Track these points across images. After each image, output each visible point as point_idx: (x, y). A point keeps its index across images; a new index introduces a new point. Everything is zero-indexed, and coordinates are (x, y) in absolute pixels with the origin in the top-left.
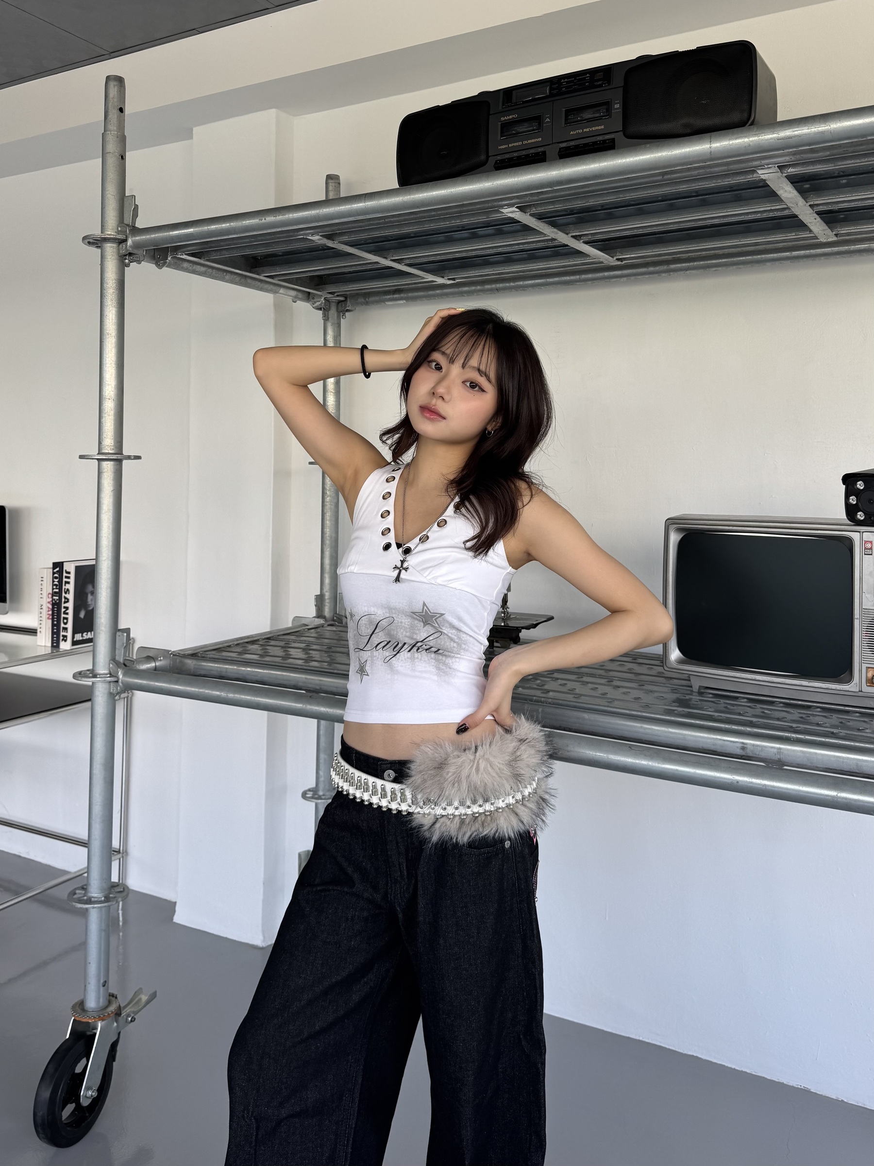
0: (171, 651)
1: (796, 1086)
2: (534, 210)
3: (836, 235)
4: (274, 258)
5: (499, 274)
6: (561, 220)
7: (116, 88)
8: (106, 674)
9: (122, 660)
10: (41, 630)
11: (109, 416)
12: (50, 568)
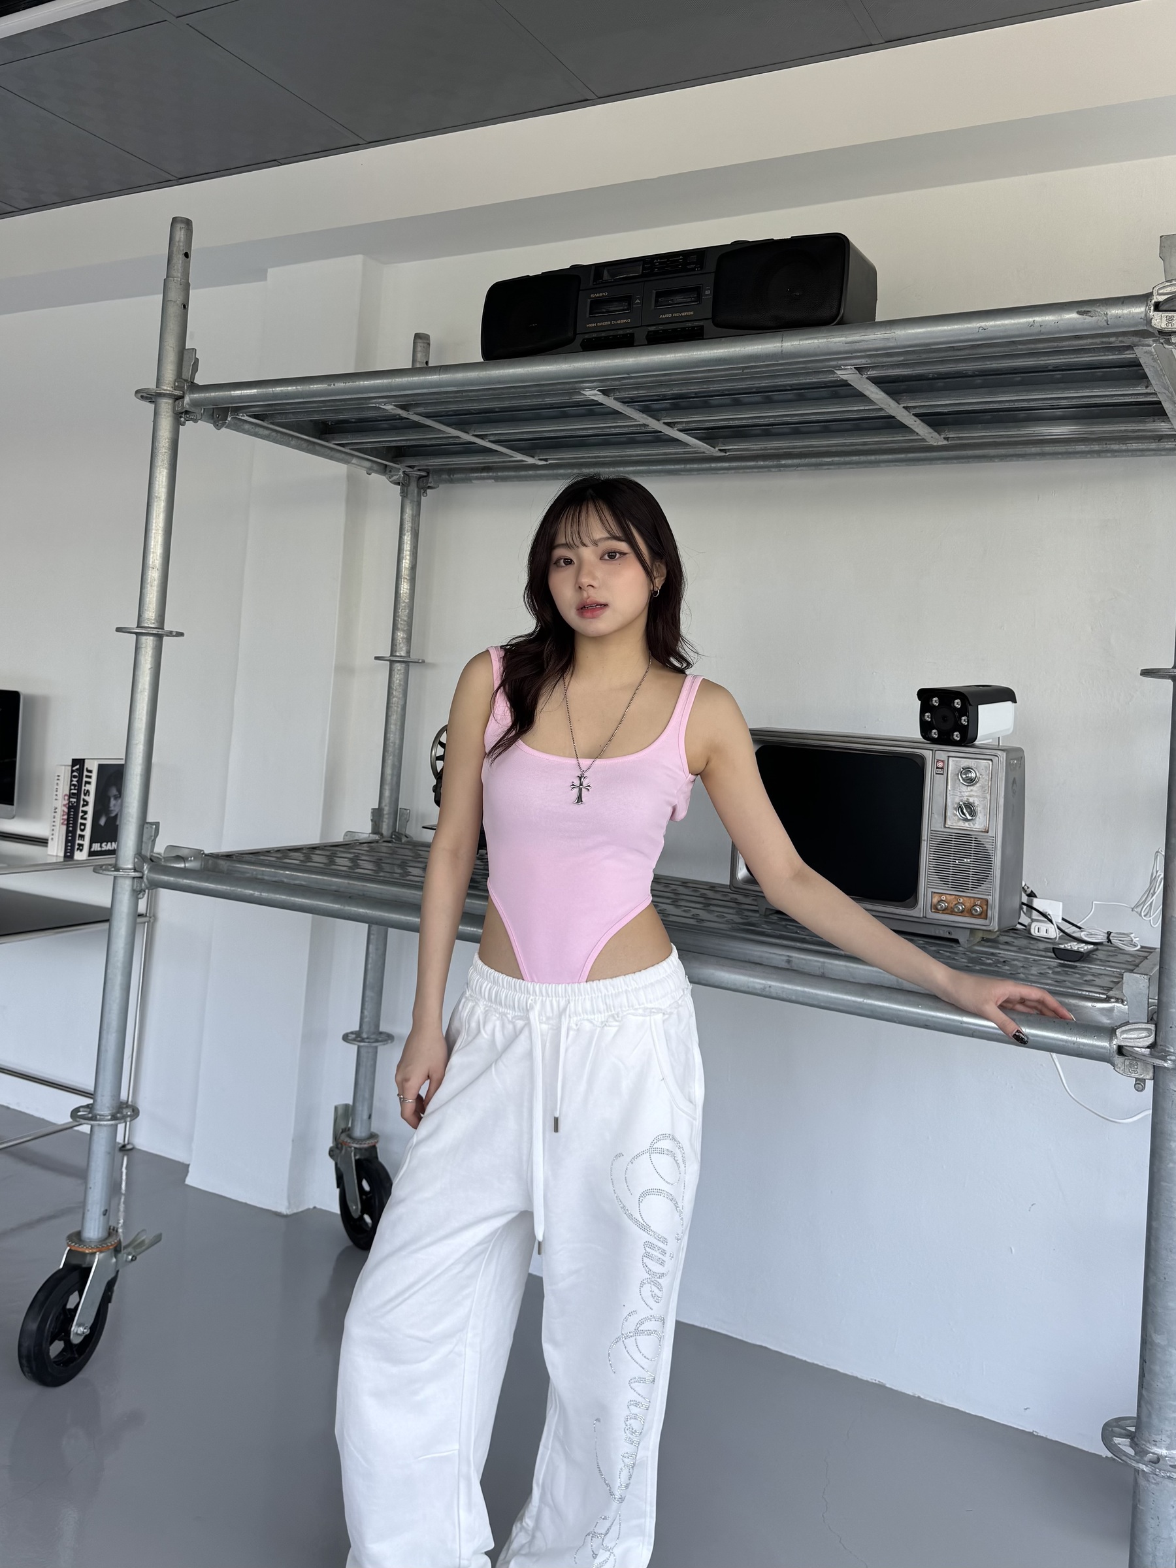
0: (202, 851)
2: (618, 395)
3: (947, 439)
4: (346, 425)
5: (595, 457)
6: (656, 405)
7: (183, 231)
8: (130, 869)
9: (149, 857)
10: (53, 837)
11: (151, 586)
12: (68, 765)
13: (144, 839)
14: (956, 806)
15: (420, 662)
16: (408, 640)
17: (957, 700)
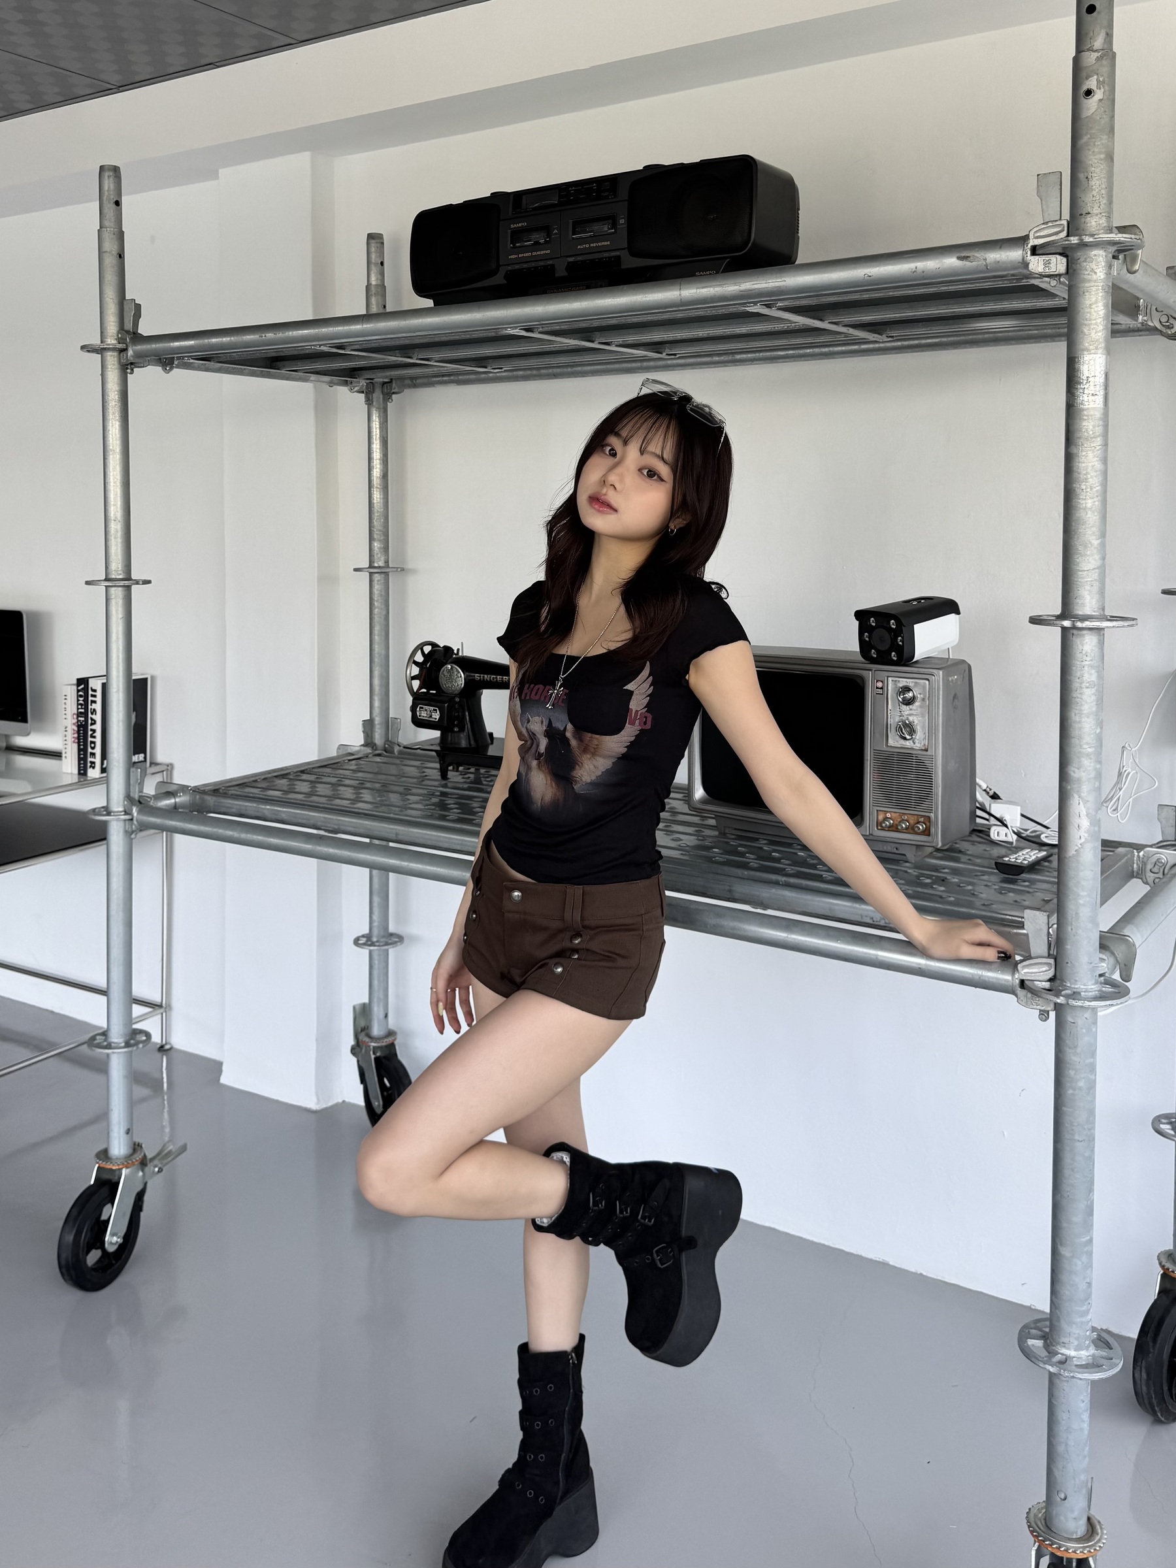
0: (190, 787)
1: (874, 1259)
3: (890, 337)
7: (111, 179)
8: (121, 811)
9: (137, 798)
10: (66, 755)
11: (115, 538)
12: (74, 685)
13: (131, 784)
14: (896, 725)
15: (399, 570)
16: (386, 549)
17: (893, 621)
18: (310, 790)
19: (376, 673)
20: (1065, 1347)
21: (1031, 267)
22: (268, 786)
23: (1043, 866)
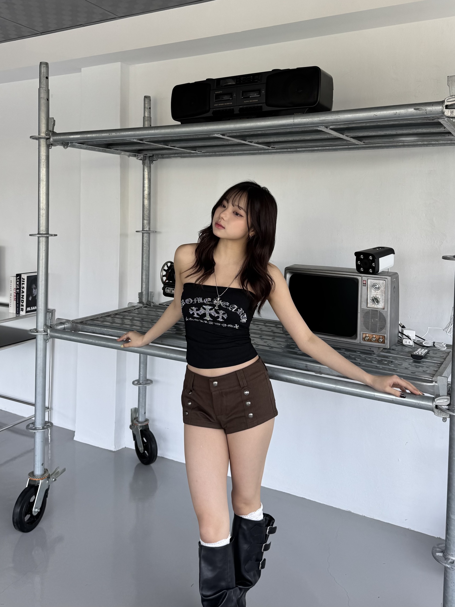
0: (71, 320)
2: (228, 135)
3: (364, 143)
5: (221, 150)
7: (44, 67)
8: (43, 331)
9: (49, 325)
10: (11, 305)
11: (43, 217)
12: (15, 276)
13: (47, 319)
14: (371, 299)
15: (155, 232)
16: (149, 223)
17: (371, 257)
18: (122, 322)
19: (144, 273)
20: (452, 556)
21: (445, 113)
22: (103, 320)
23: (427, 356)
